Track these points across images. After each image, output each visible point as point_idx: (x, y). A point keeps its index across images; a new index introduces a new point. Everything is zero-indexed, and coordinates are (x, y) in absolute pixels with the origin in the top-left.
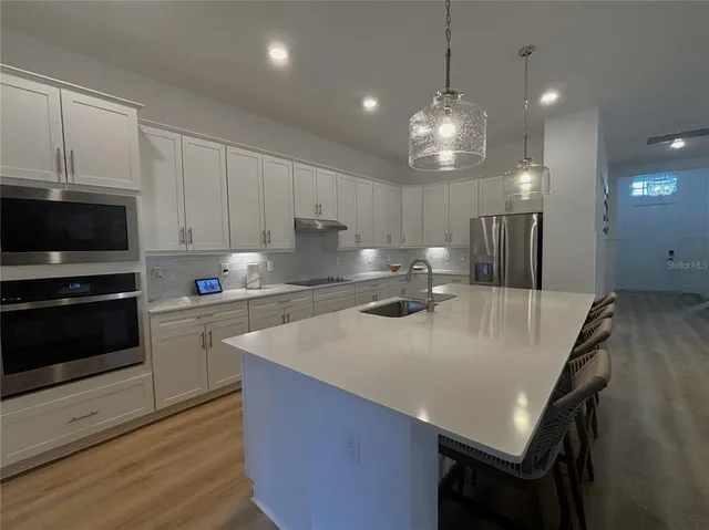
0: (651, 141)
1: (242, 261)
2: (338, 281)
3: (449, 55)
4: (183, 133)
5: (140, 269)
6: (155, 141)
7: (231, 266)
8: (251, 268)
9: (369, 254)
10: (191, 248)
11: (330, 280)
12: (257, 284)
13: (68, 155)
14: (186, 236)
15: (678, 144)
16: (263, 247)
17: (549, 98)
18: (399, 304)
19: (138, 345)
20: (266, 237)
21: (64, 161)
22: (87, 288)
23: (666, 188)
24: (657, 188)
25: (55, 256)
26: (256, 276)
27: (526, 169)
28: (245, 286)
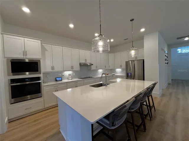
0: (178, 38)
1: (67, 73)
2: (91, 77)
3: (100, 26)
4: (52, 45)
5: (41, 75)
6: (46, 47)
7: (64, 74)
8: (69, 75)
9: (100, 71)
10: (54, 70)
11: (89, 77)
12: (71, 79)
13: (26, 51)
14: (53, 68)
15: (187, 39)
16: (72, 70)
17: (143, 30)
18: (101, 84)
19: (40, 93)
20: (72, 67)
21: (25, 53)
22: (29, 80)
23: (187, 51)
24: (184, 51)
25: (27, 73)
26: (70, 77)
27: (133, 50)
28: (68, 79)
